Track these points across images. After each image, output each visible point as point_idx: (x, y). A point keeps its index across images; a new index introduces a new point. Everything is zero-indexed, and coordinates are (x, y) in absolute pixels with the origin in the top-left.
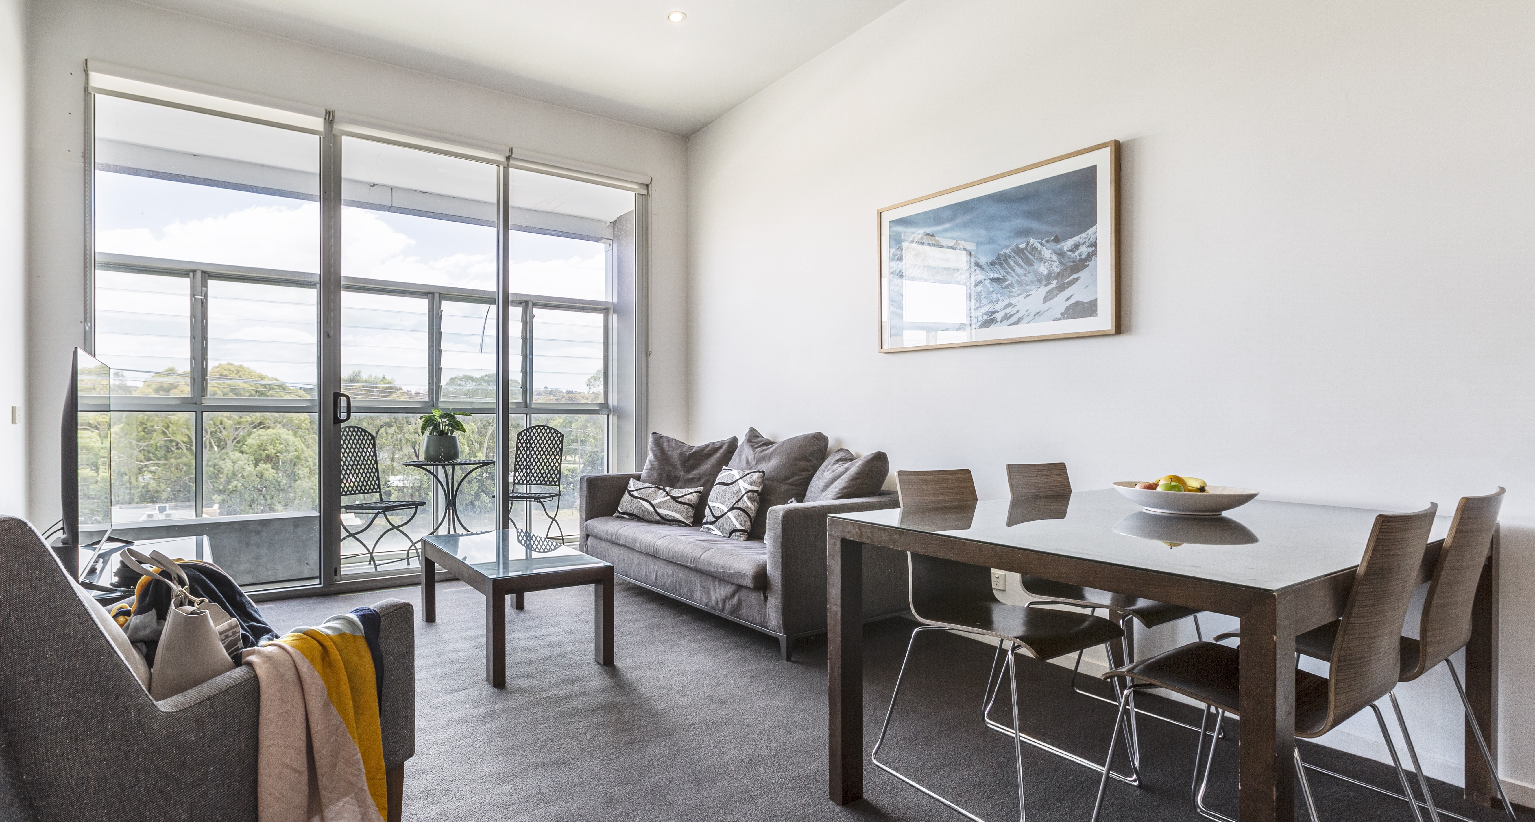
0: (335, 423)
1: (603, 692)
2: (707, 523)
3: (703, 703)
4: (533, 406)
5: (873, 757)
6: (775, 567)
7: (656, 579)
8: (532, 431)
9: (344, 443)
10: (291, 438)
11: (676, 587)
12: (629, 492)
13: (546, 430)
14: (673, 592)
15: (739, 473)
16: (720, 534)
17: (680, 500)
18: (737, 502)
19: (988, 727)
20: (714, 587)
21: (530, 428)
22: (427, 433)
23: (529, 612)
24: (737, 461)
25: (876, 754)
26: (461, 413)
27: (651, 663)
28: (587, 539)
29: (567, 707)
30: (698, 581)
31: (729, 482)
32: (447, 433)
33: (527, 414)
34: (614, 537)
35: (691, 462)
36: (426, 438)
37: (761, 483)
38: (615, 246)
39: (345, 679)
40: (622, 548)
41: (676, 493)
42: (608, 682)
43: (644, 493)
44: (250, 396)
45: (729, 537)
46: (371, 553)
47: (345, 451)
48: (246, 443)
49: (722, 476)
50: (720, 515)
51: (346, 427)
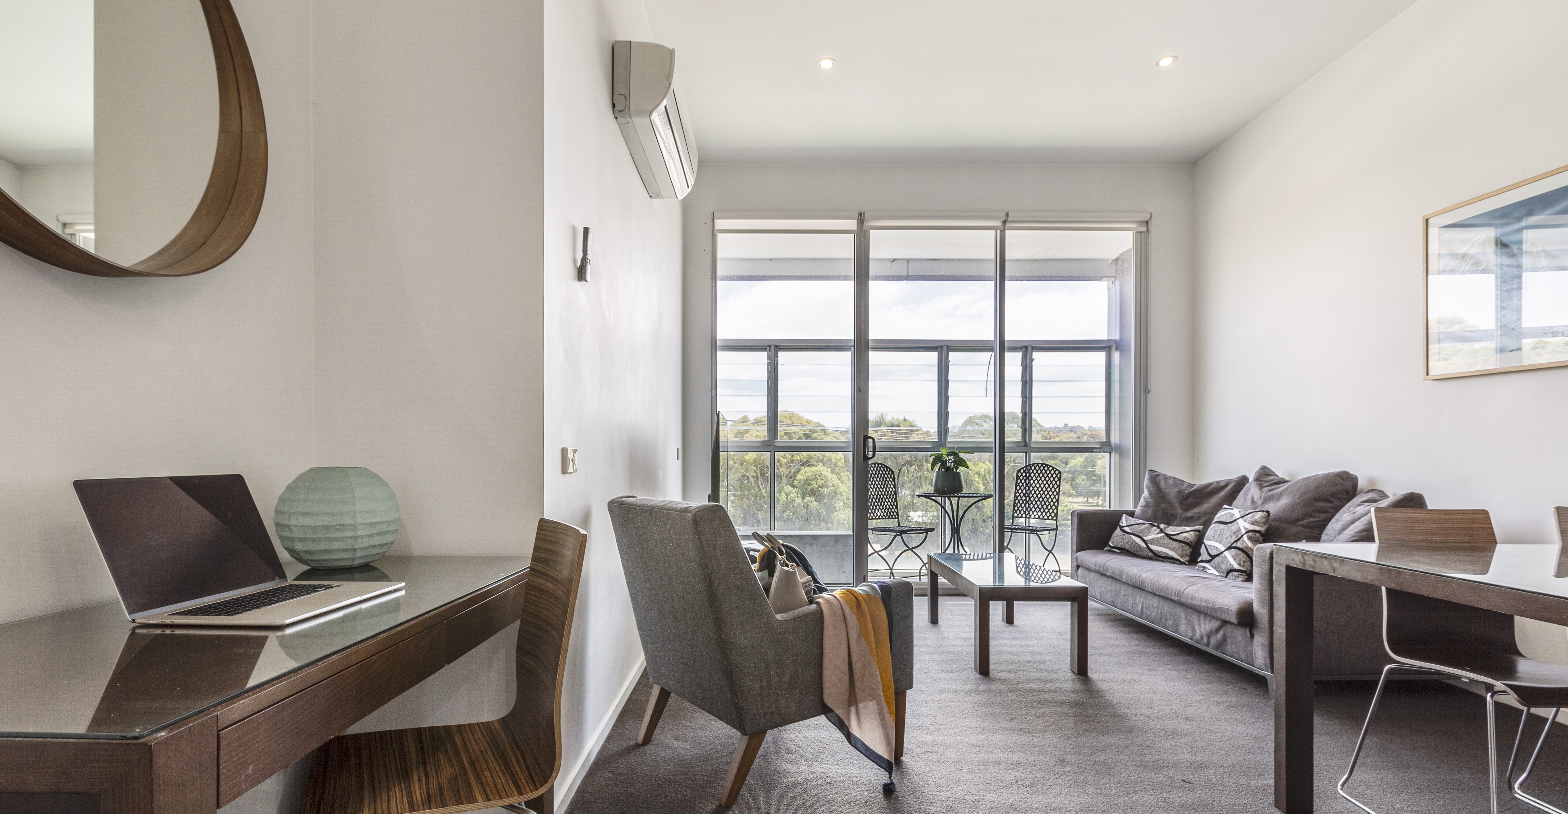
0: (864, 460)
1: (1072, 692)
2: (1202, 561)
3: (1168, 716)
4: (1033, 445)
5: (1339, 788)
6: (1261, 604)
7: (1142, 610)
8: (1031, 468)
9: (871, 476)
10: (829, 475)
11: (1161, 618)
12: (1121, 527)
13: (1044, 468)
14: (1159, 624)
15: (1240, 512)
16: (1217, 573)
17: (1175, 537)
18: (1236, 541)
19: (1516, 798)
20: (1199, 621)
21: (1029, 465)
22: (937, 469)
23: (1017, 626)
24: (1242, 500)
25: (1343, 785)
26: (964, 451)
27: (1124, 680)
28: (1078, 569)
29: (1038, 697)
30: (1183, 615)
31: (1228, 521)
32: (953, 469)
33: (1026, 453)
34: (1102, 569)
35: (1190, 500)
36: (935, 474)
37: (1265, 523)
38: (1117, 283)
39: (869, 622)
40: (1109, 579)
41: (1171, 530)
42: (1078, 686)
43: (1136, 529)
44: (799, 438)
45: (1226, 577)
46: (891, 569)
47: (872, 484)
48: (796, 478)
49: (1221, 515)
50: (1216, 553)
51: (873, 464)
